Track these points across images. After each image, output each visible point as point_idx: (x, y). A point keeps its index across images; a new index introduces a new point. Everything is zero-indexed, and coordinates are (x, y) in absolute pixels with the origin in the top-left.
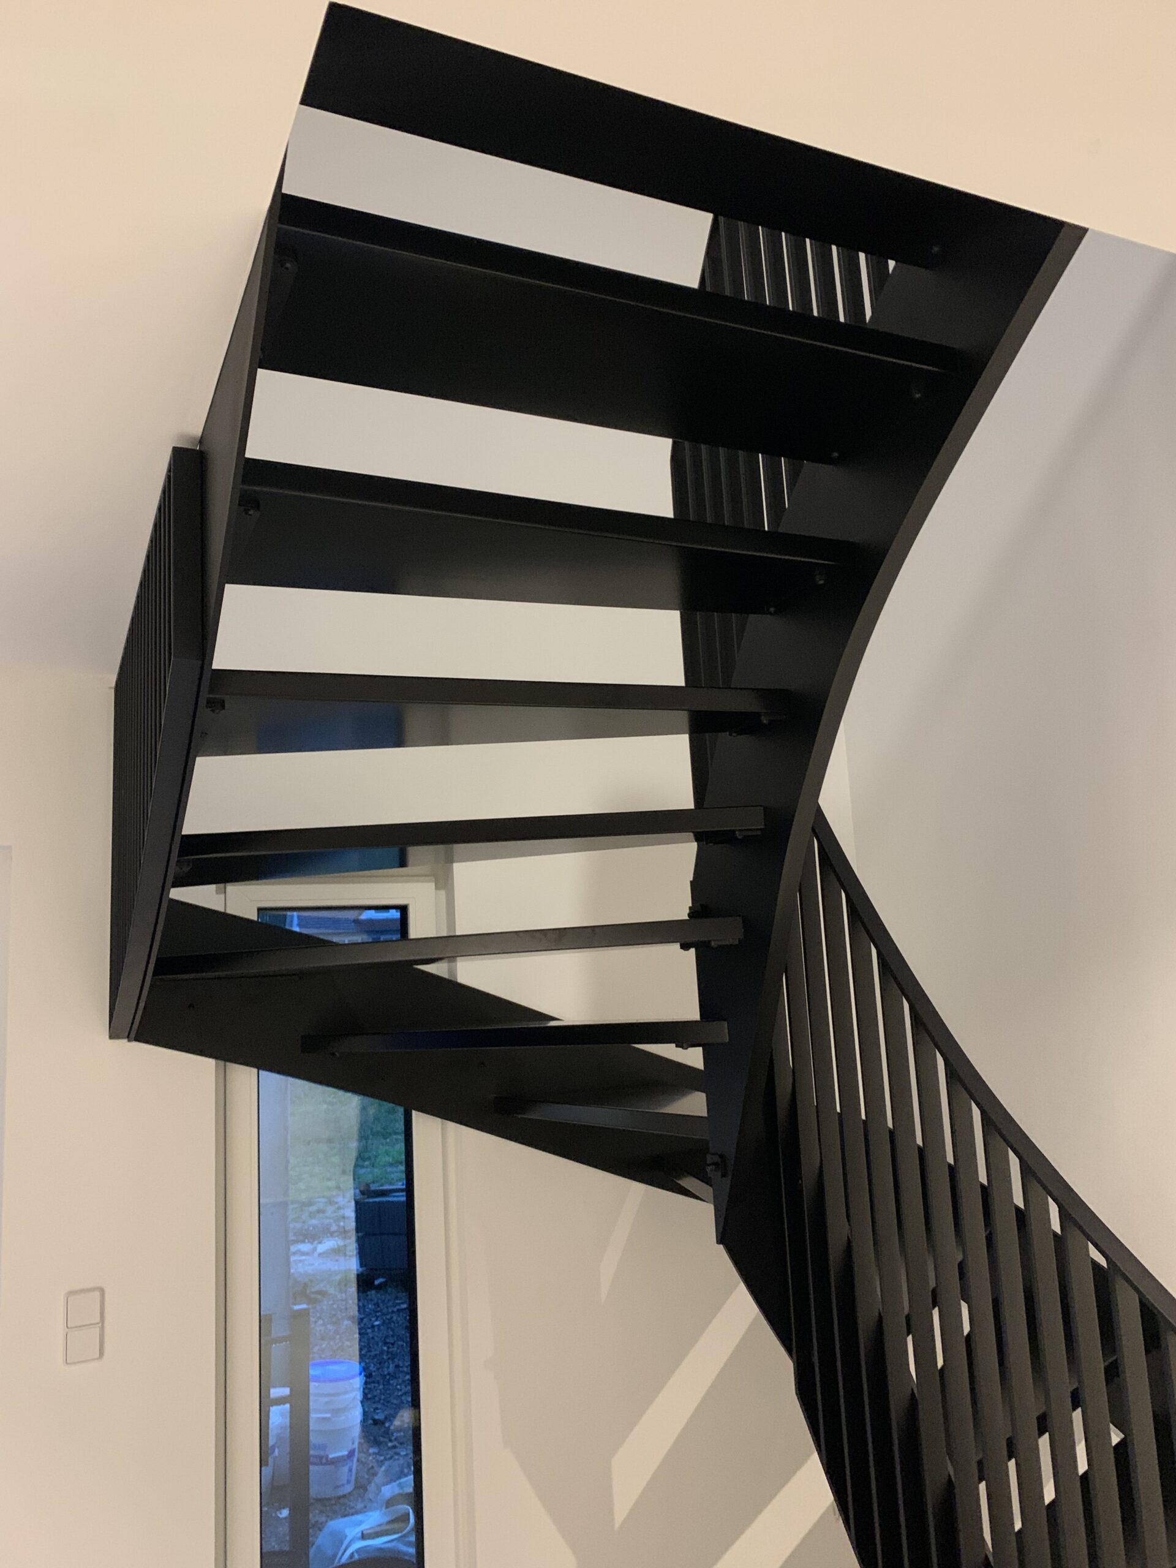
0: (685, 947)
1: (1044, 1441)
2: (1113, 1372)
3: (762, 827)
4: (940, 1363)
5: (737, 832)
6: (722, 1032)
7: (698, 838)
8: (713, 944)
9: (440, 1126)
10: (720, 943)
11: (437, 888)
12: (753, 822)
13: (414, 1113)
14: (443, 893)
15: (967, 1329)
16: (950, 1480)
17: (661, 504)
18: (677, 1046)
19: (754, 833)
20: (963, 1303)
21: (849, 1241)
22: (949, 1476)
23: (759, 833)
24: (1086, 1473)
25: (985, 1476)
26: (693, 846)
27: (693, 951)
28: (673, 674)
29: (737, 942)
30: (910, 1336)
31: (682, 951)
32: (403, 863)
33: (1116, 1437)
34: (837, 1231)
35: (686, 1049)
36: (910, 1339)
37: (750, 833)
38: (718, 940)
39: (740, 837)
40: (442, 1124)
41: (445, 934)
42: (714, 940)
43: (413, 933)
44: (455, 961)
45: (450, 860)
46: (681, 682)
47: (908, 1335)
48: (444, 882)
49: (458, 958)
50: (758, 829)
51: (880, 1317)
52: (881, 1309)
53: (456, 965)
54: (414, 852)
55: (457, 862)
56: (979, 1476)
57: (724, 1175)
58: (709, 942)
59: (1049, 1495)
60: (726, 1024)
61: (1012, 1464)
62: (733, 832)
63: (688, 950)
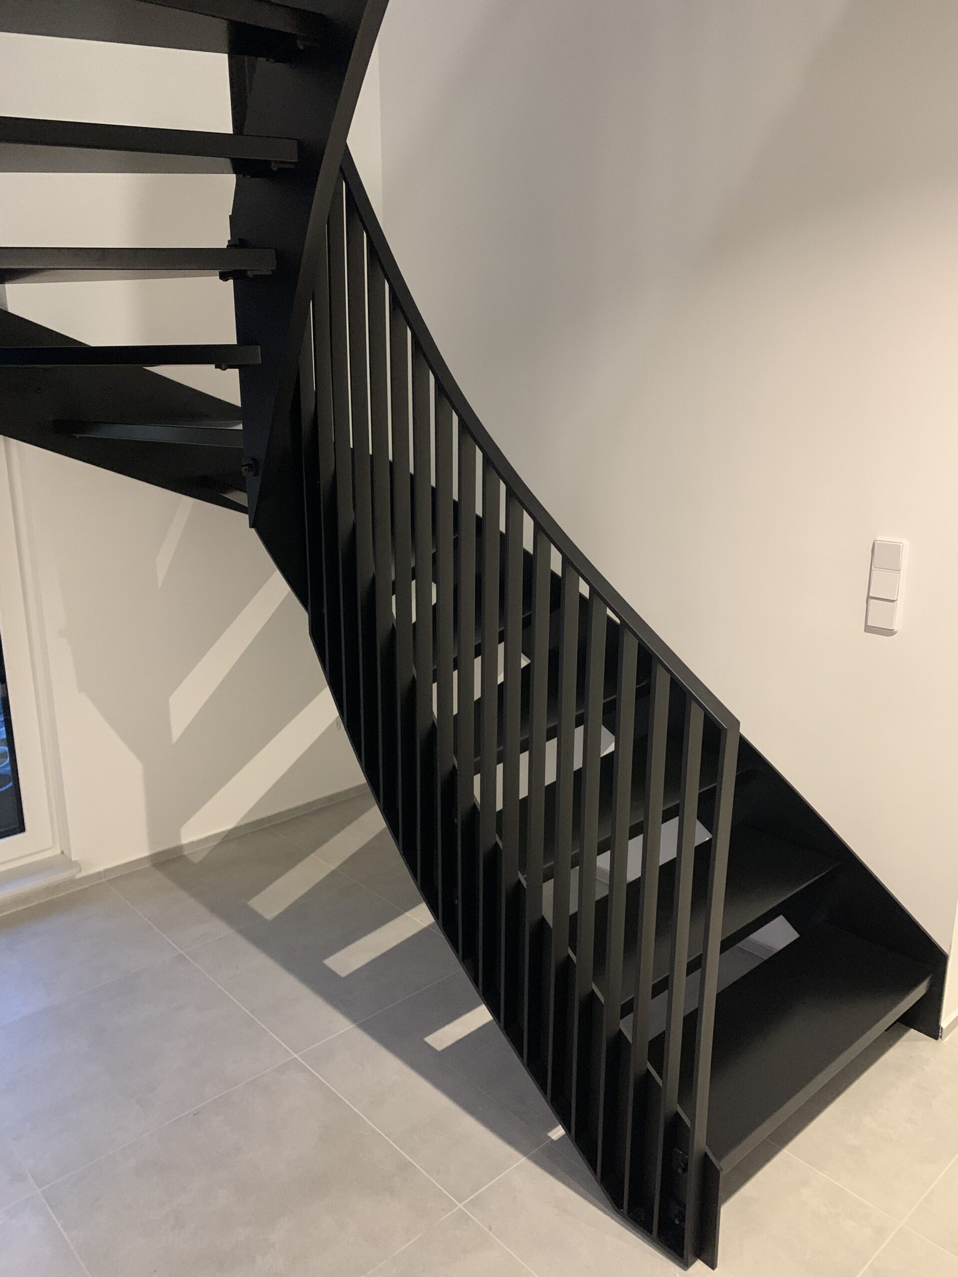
0: (224, 277)
1: (478, 661)
2: (527, 623)
3: (297, 161)
4: (414, 620)
5: (272, 164)
6: (256, 354)
7: (238, 170)
8: (248, 272)
10: (255, 273)
12: (287, 155)
15: (434, 601)
16: (414, 677)
18: (216, 368)
19: (287, 166)
20: (433, 583)
21: (354, 525)
22: (414, 676)
23: (292, 166)
24: (502, 683)
25: (437, 680)
26: (230, 180)
27: (231, 282)
29: (270, 273)
30: (394, 596)
31: (221, 281)
33: (524, 662)
34: (346, 518)
35: (225, 370)
36: (394, 597)
37: (284, 166)
38: (254, 270)
39: (275, 169)
40: (5, 441)
42: (250, 270)
47: (393, 595)
50: (291, 163)
51: (374, 576)
52: (375, 572)
56: (433, 679)
58: (245, 271)
59: (477, 695)
60: (260, 348)
61: (455, 673)
62: (268, 163)
63: (227, 280)
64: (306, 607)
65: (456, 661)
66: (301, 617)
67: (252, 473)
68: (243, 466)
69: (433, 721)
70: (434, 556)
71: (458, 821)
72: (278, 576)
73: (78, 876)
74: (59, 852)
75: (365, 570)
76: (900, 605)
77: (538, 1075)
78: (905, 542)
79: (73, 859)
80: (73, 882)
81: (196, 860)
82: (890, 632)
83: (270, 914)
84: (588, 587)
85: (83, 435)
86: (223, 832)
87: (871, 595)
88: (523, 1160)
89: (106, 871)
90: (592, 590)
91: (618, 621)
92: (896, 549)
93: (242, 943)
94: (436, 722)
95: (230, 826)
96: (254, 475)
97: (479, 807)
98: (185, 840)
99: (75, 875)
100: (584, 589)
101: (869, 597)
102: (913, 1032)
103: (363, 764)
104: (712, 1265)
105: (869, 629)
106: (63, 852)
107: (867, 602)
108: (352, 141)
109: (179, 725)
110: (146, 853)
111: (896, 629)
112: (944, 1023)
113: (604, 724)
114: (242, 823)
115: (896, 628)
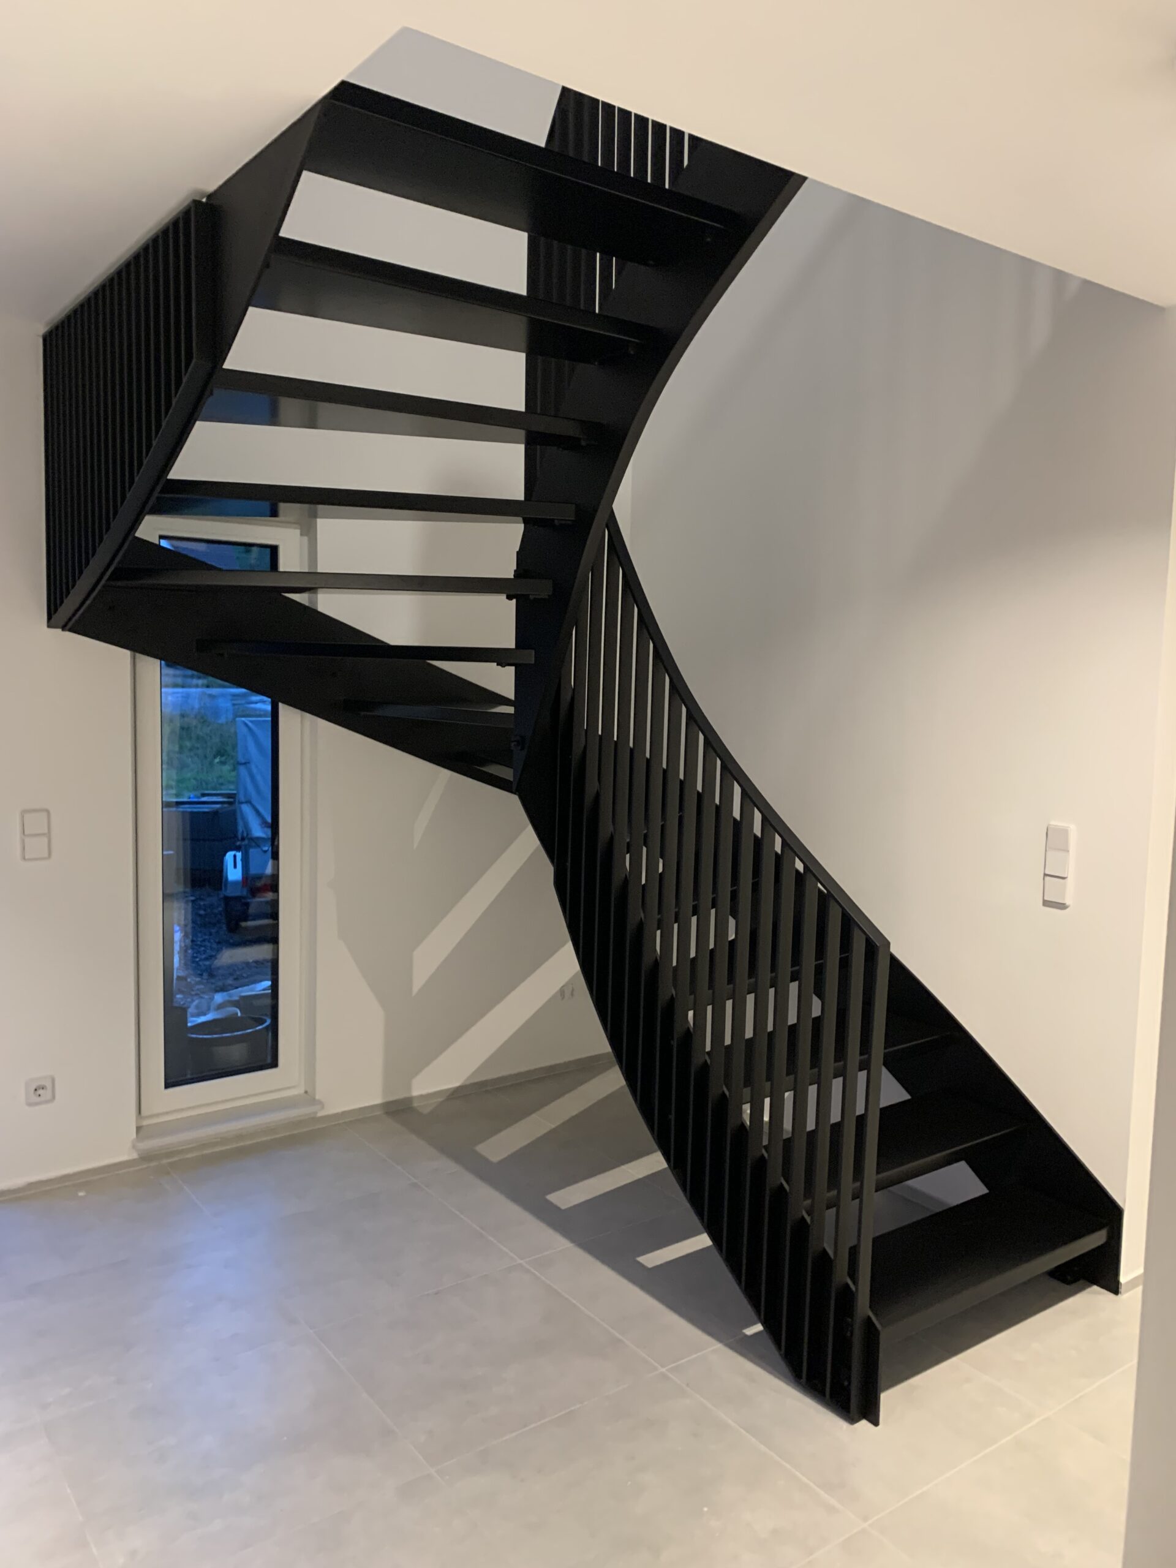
0: (509, 598)
1: (694, 920)
3: (573, 519)
4: (644, 880)
5: (555, 521)
6: (529, 657)
7: (526, 521)
8: (531, 596)
9: (299, 720)
10: (534, 596)
11: (301, 535)
12: (566, 514)
13: (280, 705)
14: (305, 539)
16: (641, 923)
17: (519, 286)
18: (497, 665)
19: (567, 523)
21: (598, 792)
23: (570, 523)
26: (521, 527)
27: (514, 601)
28: (516, 401)
29: (547, 597)
31: (507, 600)
32: (274, 513)
34: (591, 786)
35: (504, 667)
36: (628, 855)
37: (563, 522)
38: (533, 594)
39: (556, 524)
40: (302, 716)
41: (307, 571)
43: (282, 567)
44: (316, 593)
45: (315, 516)
46: (522, 409)
47: (627, 853)
48: (309, 531)
49: (320, 590)
50: (569, 520)
52: (612, 833)
53: (317, 598)
54: (282, 506)
55: (322, 517)
56: (657, 927)
57: (522, 749)
58: (529, 595)
59: (693, 954)
60: (534, 653)
61: (676, 926)
62: (553, 520)
63: (512, 600)
64: (552, 861)
65: (677, 915)
66: (547, 870)
67: (520, 748)
68: (513, 742)
69: (656, 957)
70: (663, 826)
71: (674, 1043)
72: (530, 830)
73: (320, 1114)
74: (302, 1091)
75: (606, 828)
76: (1070, 881)
77: (735, 1269)
78: (1072, 828)
79: (317, 1097)
80: (314, 1119)
81: (426, 1111)
82: (1062, 906)
83: (495, 1158)
84: (802, 865)
85: (368, 713)
86: (451, 1089)
87: (1047, 872)
88: (719, 1346)
89: (344, 1113)
90: (806, 867)
91: (825, 891)
92: (1065, 832)
93: (470, 1178)
94: (658, 958)
95: (457, 1084)
96: (521, 750)
97: (692, 1030)
98: (415, 1093)
99: (316, 1113)
100: (799, 866)
101: (1045, 875)
102: (1095, 1288)
103: (594, 997)
104: (876, 1423)
105: (1046, 903)
106: (306, 1092)
107: (1044, 879)
108: (615, 506)
109: (420, 979)
110: (378, 1100)
111: (1067, 904)
112: (1123, 1279)
113: (814, 993)
114: (468, 1083)
115: (1068, 902)
